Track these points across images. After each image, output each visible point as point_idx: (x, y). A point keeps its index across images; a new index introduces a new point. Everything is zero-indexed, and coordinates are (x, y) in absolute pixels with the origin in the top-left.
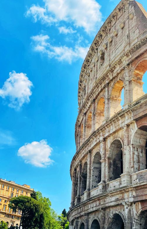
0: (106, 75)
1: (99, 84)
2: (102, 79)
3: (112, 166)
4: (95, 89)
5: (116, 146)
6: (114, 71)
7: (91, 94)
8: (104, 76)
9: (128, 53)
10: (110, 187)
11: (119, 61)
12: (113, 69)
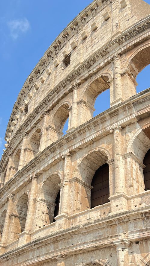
0: (77, 72)
1: (61, 88)
2: (69, 78)
3: (80, 193)
4: (53, 96)
5: (89, 164)
6: (91, 66)
7: (44, 103)
8: (74, 74)
9: (122, 38)
10: (78, 221)
11: (104, 50)
12: (92, 63)
